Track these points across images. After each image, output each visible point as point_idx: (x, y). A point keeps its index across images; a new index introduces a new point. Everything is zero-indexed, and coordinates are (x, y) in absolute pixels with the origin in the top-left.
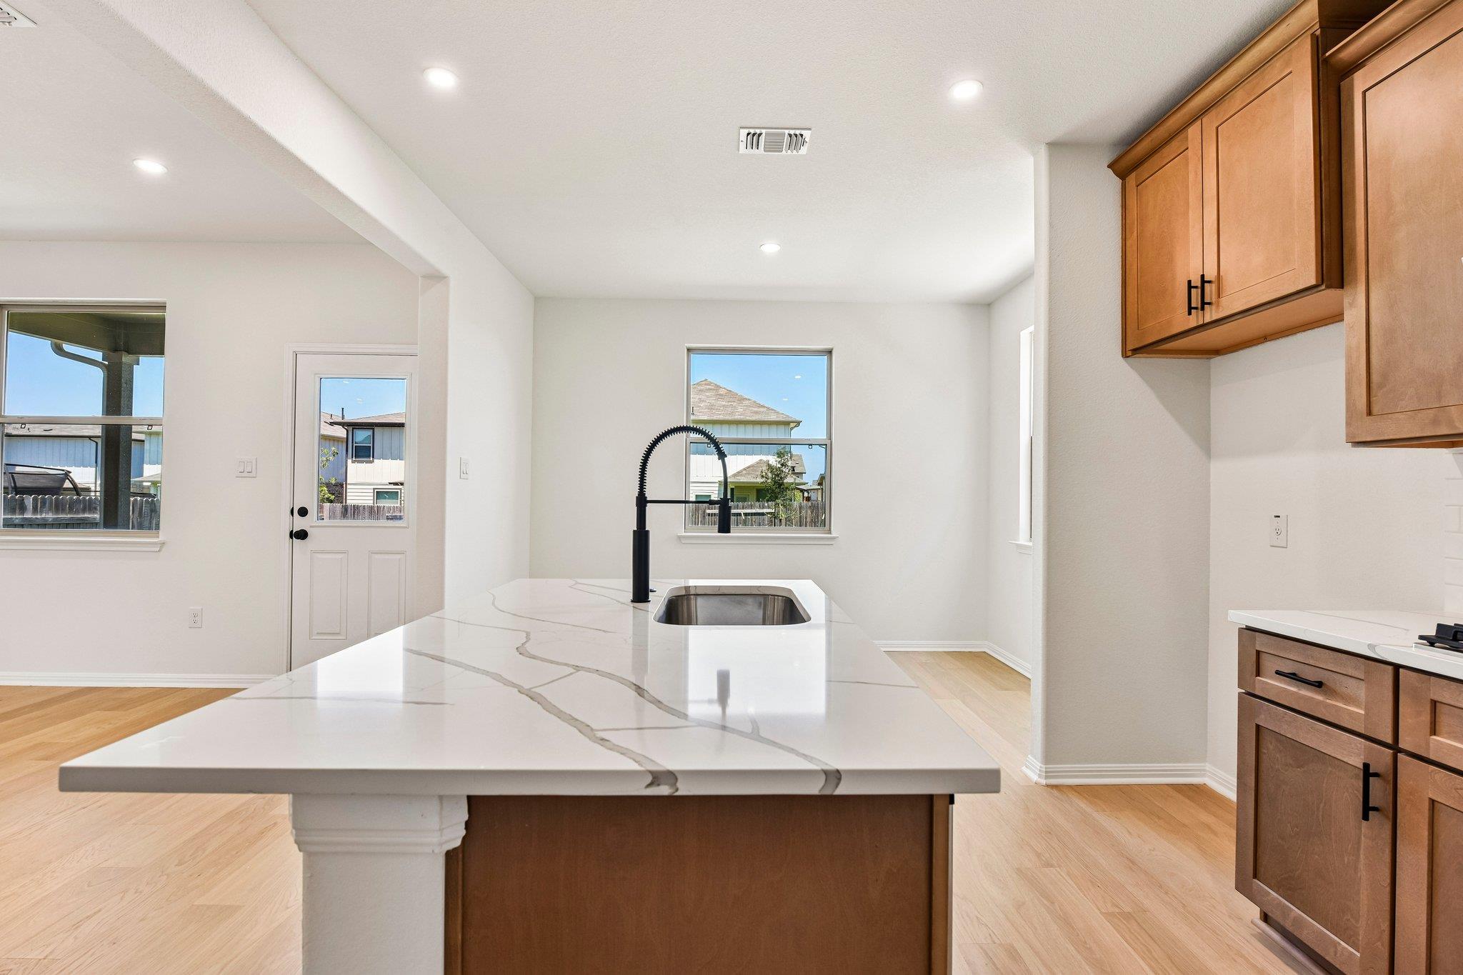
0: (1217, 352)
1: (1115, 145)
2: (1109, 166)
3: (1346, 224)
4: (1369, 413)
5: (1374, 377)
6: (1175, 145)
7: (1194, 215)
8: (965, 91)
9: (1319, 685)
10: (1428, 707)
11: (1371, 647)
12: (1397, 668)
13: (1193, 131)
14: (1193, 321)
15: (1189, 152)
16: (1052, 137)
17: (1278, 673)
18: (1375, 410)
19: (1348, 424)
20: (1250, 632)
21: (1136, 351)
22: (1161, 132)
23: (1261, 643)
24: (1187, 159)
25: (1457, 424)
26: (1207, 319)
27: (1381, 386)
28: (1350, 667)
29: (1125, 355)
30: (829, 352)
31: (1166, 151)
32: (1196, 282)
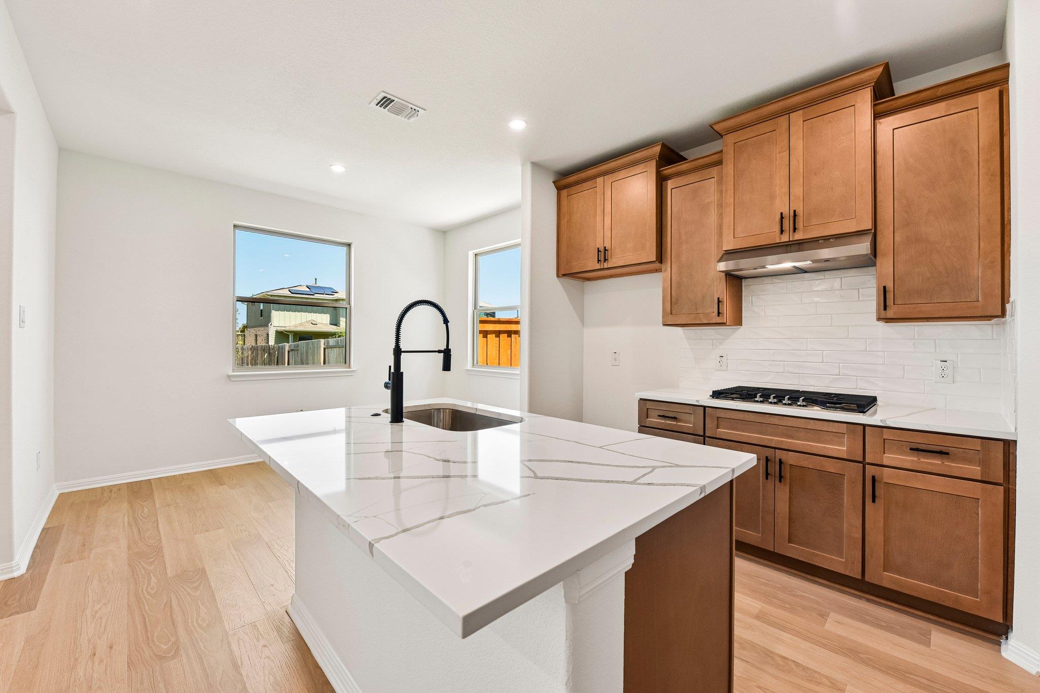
0: (589, 279)
1: (559, 174)
2: (553, 182)
3: (664, 239)
4: (671, 314)
5: (673, 300)
6: (589, 184)
7: (599, 219)
8: (518, 125)
9: (675, 418)
10: (716, 419)
11: (697, 401)
12: (705, 407)
13: (600, 180)
14: (598, 266)
15: (598, 189)
16: (533, 160)
17: (659, 416)
18: (673, 313)
19: (663, 317)
20: (642, 401)
21: (564, 275)
22: (583, 175)
23: (649, 405)
24: (596, 192)
25: (703, 320)
26: (606, 267)
27: (676, 303)
28: (687, 409)
29: (558, 276)
30: (349, 245)
31: (584, 185)
32: (602, 249)
